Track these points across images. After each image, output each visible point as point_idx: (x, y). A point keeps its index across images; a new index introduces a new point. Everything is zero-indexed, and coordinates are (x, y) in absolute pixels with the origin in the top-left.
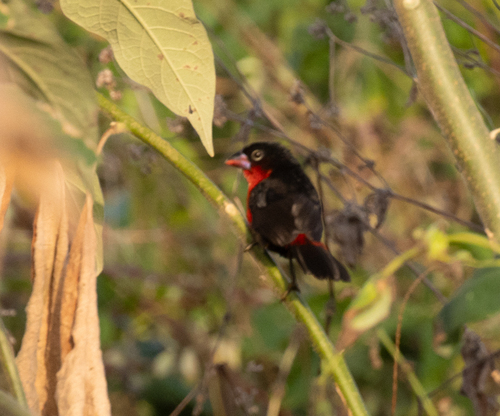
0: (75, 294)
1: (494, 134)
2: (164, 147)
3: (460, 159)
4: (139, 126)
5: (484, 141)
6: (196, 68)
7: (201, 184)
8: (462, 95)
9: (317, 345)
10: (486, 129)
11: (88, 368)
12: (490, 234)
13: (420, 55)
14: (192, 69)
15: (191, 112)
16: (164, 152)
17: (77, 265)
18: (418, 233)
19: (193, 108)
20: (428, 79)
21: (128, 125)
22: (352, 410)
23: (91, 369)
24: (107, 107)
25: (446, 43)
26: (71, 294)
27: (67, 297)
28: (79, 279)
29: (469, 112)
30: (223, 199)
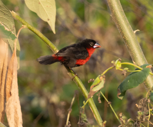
0: (11, 78)
1: (135, 32)
2: (38, 33)
3: (125, 39)
4: (31, 26)
5: (132, 34)
6: (50, 7)
7: (49, 44)
8: (125, 20)
9: (85, 94)
10: (133, 30)
11: (15, 102)
12: (134, 62)
13: (112, 8)
14: (49, 7)
15: (48, 20)
16: (38, 34)
17: (11, 69)
18: (112, 62)
19: (49, 19)
20: (115, 15)
21: (27, 26)
22: (95, 114)
23: (16, 102)
24: (21, 20)
25: (120, 4)
26: (10, 78)
27: (8, 79)
28: (12, 74)
29: (127, 25)
30: (56, 49)
